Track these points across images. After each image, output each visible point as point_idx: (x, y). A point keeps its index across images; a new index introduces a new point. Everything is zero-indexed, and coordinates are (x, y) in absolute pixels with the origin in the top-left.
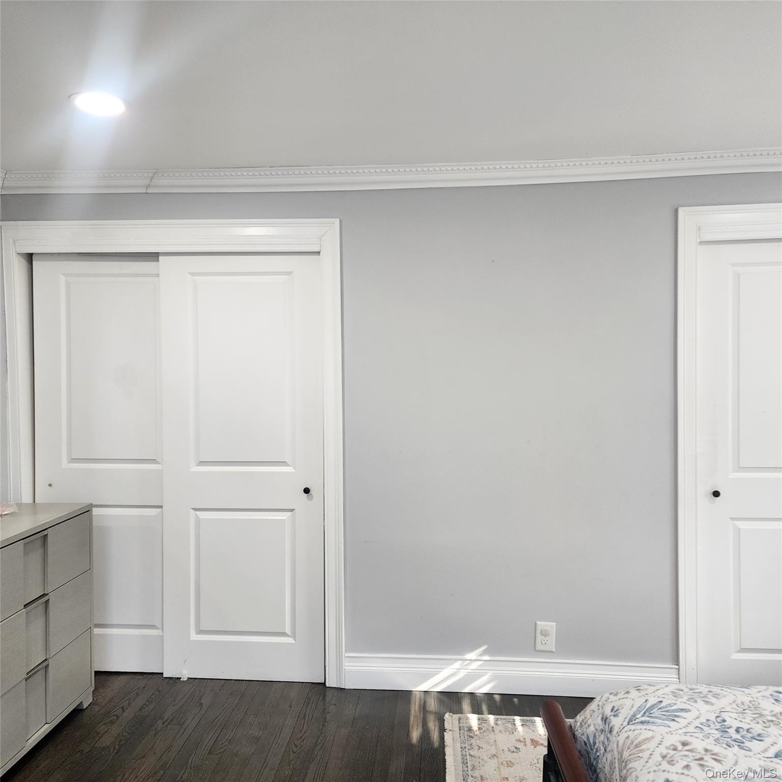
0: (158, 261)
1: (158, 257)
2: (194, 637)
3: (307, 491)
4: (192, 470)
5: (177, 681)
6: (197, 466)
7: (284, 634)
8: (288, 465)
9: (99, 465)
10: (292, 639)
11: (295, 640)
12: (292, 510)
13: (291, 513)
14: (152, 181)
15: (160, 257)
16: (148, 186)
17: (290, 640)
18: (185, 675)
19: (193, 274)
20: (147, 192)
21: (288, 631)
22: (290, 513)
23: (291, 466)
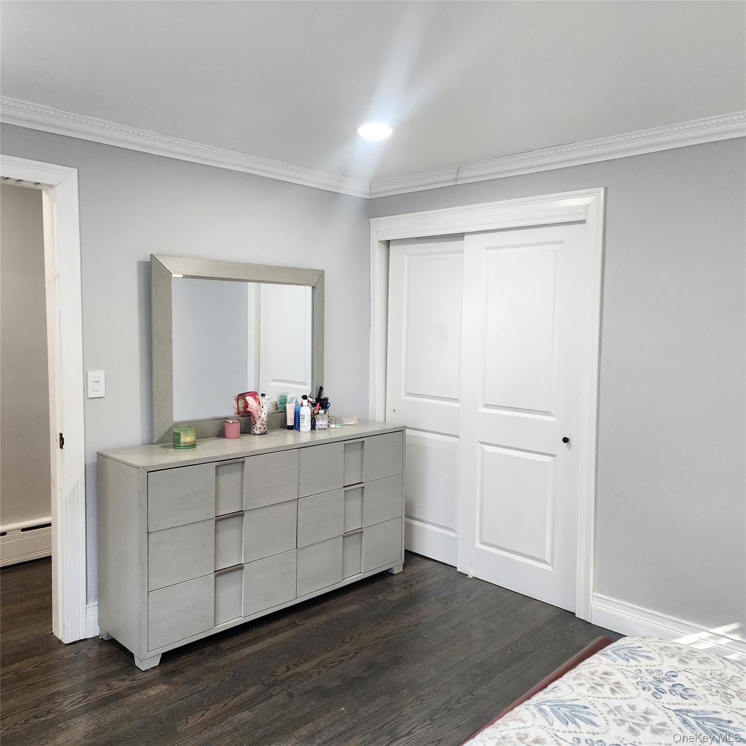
0: (463, 240)
1: (464, 236)
2: (478, 545)
3: (566, 440)
4: (479, 411)
5: (465, 576)
6: (483, 407)
7: (545, 562)
8: (552, 415)
9: (423, 399)
10: (552, 568)
11: (553, 569)
12: (554, 456)
13: (554, 458)
14: (459, 175)
15: (465, 237)
16: (456, 180)
17: (549, 568)
18: (471, 574)
19: (487, 249)
20: (457, 184)
21: (548, 559)
22: (552, 458)
23: (554, 416)
